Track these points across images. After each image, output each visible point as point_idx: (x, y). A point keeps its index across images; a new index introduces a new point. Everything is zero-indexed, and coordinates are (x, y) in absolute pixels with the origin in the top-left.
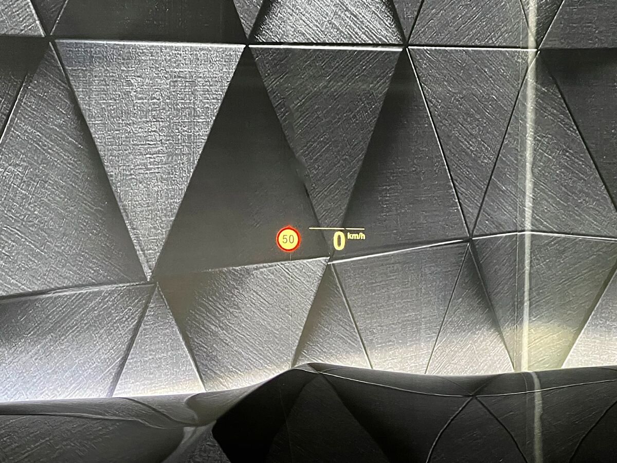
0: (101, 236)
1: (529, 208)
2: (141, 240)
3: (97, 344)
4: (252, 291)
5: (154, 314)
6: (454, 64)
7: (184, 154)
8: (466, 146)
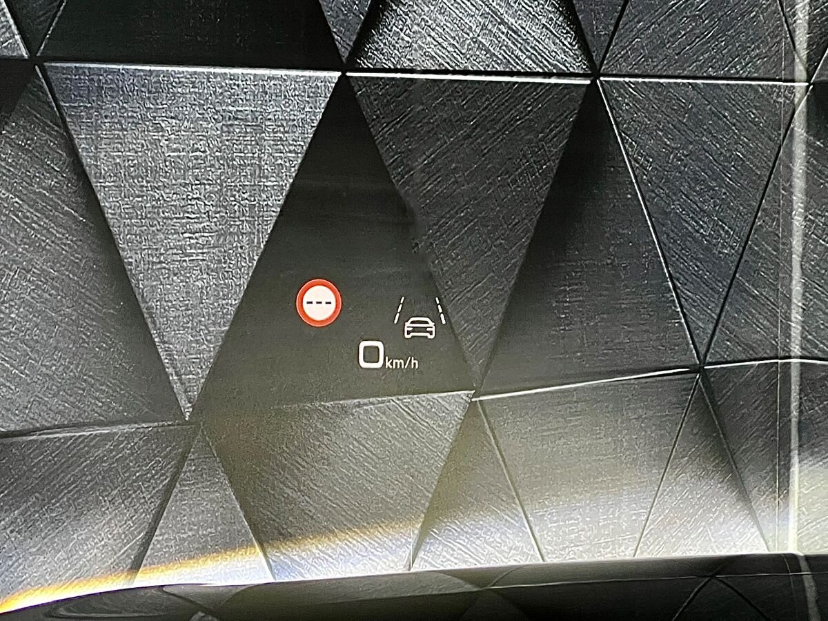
0: (113, 352)
1: (797, 323)
2: (176, 360)
3: (107, 512)
4: (352, 438)
5: (195, 470)
6: (674, 105)
7: (243, 233)
8: (693, 227)
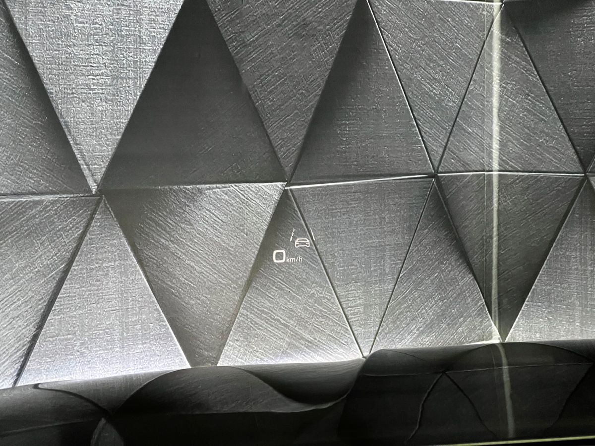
0: (41, 148)
1: (496, 150)
2: (85, 155)
3: (39, 250)
4: (205, 209)
5: (100, 225)
6: (415, 13)
7: (130, 78)
8: (429, 89)
